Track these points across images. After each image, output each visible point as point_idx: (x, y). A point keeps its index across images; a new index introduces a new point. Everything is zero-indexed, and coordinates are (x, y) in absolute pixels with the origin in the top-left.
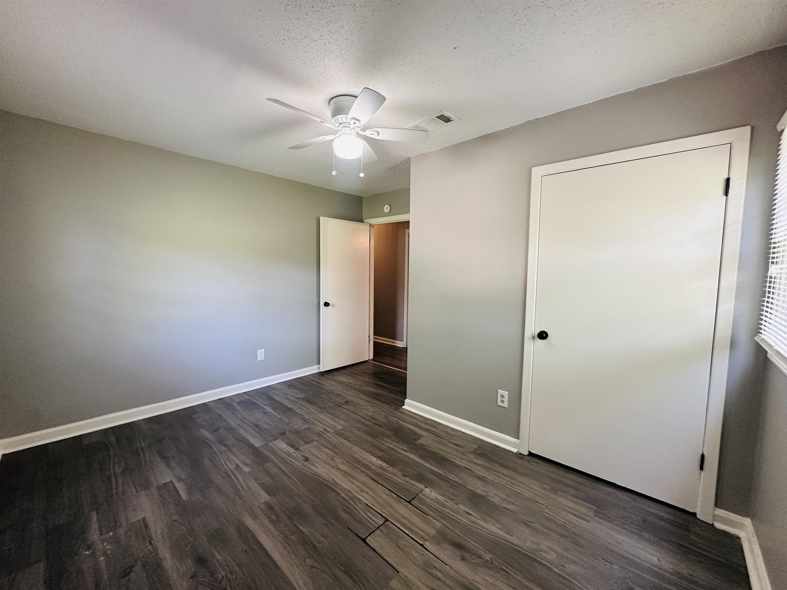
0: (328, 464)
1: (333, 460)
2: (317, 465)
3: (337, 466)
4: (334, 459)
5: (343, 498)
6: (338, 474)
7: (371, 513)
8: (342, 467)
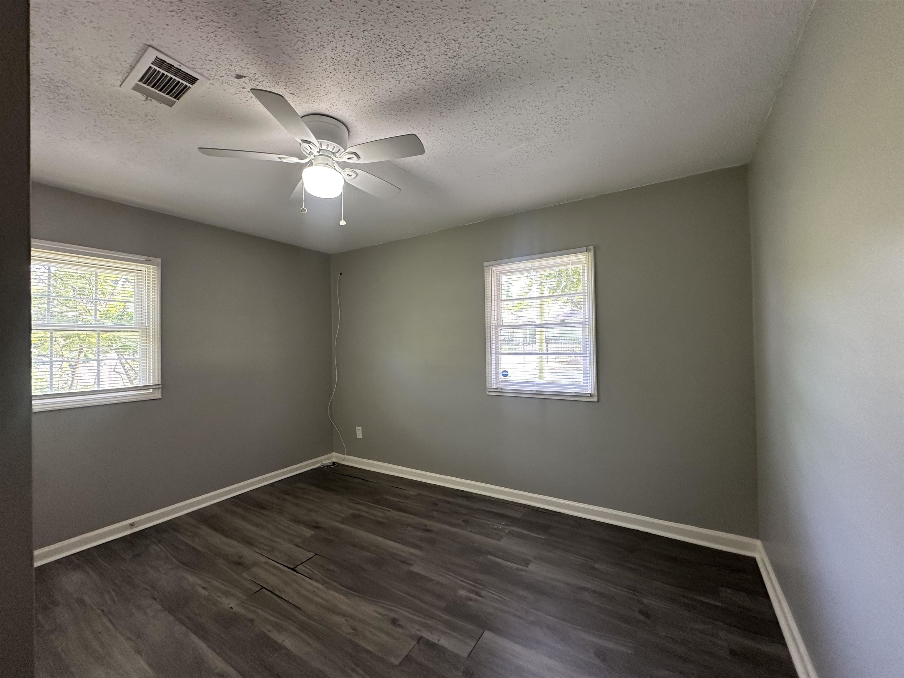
0: (360, 621)
1: (354, 629)
2: (376, 615)
3: (347, 618)
4: (354, 631)
5: (335, 581)
6: (344, 607)
7: (308, 573)
8: (338, 619)
